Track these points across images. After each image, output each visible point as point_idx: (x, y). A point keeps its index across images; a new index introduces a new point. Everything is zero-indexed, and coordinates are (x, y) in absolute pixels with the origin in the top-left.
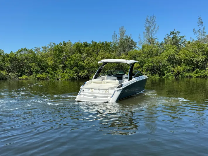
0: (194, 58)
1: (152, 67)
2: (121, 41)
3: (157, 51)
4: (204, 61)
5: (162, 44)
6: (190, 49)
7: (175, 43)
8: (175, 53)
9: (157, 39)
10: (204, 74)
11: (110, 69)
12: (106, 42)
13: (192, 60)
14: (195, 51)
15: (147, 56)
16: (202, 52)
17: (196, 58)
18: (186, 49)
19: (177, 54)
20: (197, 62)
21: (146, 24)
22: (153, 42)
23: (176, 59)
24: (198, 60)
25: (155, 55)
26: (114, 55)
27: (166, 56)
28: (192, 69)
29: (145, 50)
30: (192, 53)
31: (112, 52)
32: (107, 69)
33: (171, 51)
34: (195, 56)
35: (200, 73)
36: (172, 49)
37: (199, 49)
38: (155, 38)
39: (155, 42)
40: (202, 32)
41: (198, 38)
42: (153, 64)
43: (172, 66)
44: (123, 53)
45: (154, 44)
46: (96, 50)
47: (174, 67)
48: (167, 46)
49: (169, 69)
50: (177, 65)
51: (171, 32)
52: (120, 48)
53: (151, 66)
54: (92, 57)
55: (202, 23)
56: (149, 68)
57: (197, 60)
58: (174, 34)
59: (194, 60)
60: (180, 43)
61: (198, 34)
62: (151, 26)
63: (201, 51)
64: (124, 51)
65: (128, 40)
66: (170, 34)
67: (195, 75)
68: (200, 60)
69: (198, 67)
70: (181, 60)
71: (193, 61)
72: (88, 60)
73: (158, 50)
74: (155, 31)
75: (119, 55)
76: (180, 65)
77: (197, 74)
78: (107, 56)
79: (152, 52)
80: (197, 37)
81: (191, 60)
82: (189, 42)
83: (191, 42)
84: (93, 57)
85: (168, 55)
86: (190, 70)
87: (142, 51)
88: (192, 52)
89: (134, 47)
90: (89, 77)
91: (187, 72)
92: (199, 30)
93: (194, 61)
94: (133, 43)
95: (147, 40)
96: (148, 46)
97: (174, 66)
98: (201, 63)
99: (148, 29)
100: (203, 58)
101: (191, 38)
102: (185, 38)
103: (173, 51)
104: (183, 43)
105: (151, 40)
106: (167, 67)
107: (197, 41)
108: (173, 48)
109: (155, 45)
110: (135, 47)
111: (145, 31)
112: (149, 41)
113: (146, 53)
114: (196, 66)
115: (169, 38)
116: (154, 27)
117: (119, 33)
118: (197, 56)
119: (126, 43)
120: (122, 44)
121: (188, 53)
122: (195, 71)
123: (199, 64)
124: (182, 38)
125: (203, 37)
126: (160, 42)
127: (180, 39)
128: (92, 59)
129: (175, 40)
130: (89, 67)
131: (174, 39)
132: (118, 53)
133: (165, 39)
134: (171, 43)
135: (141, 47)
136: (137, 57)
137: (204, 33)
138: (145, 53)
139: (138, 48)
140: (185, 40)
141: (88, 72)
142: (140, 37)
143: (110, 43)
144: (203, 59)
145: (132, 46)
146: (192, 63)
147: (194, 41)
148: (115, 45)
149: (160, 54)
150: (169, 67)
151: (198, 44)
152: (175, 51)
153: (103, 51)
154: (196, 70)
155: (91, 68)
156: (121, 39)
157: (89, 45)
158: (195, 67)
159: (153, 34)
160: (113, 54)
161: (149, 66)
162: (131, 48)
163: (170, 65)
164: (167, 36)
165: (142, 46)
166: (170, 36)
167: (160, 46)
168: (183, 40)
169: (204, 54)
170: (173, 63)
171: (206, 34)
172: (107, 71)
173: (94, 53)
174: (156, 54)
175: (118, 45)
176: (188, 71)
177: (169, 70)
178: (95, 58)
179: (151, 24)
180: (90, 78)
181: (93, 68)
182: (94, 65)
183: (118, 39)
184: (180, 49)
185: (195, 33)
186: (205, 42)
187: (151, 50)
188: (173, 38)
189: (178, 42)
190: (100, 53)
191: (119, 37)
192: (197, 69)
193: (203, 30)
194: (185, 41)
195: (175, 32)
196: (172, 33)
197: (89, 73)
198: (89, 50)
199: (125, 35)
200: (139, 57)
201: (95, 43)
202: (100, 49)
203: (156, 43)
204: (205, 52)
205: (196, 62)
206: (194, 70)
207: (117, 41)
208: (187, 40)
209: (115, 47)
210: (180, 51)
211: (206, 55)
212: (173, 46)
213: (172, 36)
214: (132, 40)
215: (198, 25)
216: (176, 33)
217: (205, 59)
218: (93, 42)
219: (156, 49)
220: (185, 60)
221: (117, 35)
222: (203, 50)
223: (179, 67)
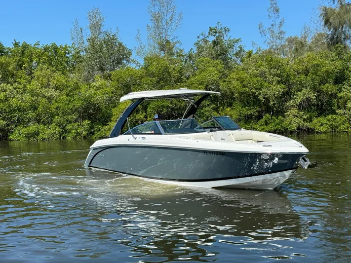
0: (260, 89)
1: (168, 111)
2: (93, 46)
3: (180, 72)
4: (281, 98)
5: (190, 57)
6: (252, 70)
7: (219, 55)
8: (220, 78)
9: (178, 44)
10: (281, 126)
11: (64, 113)
12: (55, 44)
13: (256, 94)
14: (262, 75)
15: (158, 82)
16: (277, 76)
17: (264, 90)
18: (243, 69)
19: (225, 81)
20: (266, 99)
21: (151, 6)
22: (170, 49)
23: (223, 92)
24: (270, 93)
25: (175, 82)
26: (75, 80)
27: (200, 84)
28: (257, 114)
29: (153, 69)
30: (255, 79)
31: (71, 71)
32: (58, 115)
33: (212, 73)
34: (262, 86)
35: (273, 124)
36: (212, 69)
37: (271, 68)
38: (175, 41)
39: (174, 50)
40: (276, 30)
41: (269, 44)
42: (171, 103)
43: (213, 109)
44: (98, 74)
45: (172, 54)
46: (26, 65)
47: (216, 110)
48: (203, 61)
49: (207, 114)
50: (223, 105)
51: (210, 28)
52: (90, 61)
53: (168, 107)
54: (15, 82)
55: (277, 11)
56: (161, 111)
57: (266, 95)
58: (216, 33)
59: (259, 94)
60: (231, 54)
61: (268, 36)
62: (165, 12)
63: (274, 75)
64: (102, 69)
65: (110, 42)
66: (207, 34)
67: (263, 127)
68: (273, 93)
69: (269, 109)
70: (233, 93)
71: (257, 96)
72: (5, 91)
73: (181, 69)
74: (174, 24)
75: (87, 80)
76: (230, 105)
77: (266, 125)
78: (58, 80)
79: (169, 73)
80: (266, 43)
81: (253, 94)
82: (250, 54)
83: (254, 52)
84: (20, 83)
85: (203, 82)
86: (251, 118)
87: (145, 72)
88: (257, 77)
89: (125, 62)
90: (7, 136)
91: (246, 122)
92: (270, 26)
93: (261, 98)
94: (124, 51)
95: (157, 46)
96: (158, 58)
97: (218, 108)
98: (275, 102)
99: (157, 19)
100: (279, 89)
101: (253, 44)
102: (240, 44)
103: (216, 72)
104: (236, 54)
105: (165, 46)
106: (202, 111)
107: (266, 51)
108: (214, 66)
109: (175, 57)
110: (128, 61)
111: (151, 24)
112: (162, 48)
113: (154, 77)
114: (264, 108)
115: (206, 41)
116: (171, 15)
117: (89, 25)
118: (265, 84)
119: (105, 50)
120: (97, 52)
121: (247, 77)
122: (262, 120)
123: (272, 103)
124: (234, 42)
125: (278, 41)
126: (186, 52)
127: (231, 47)
128: (15, 89)
129: (218, 48)
130: (8, 110)
131: (217, 45)
132: (86, 73)
133: (197, 44)
134: (210, 54)
135: (142, 62)
136: (133, 85)
137: (281, 33)
138: (152, 75)
139: (136, 63)
140: (241, 49)
141: (5, 123)
142: (138, 38)
143: (66, 48)
144: (279, 92)
145: (121, 59)
146: (256, 102)
147: (260, 50)
148: (78, 53)
149: (188, 79)
150: (208, 111)
151: (269, 58)
152: (220, 72)
153: (46, 67)
154: (264, 117)
155: (15, 111)
156: (92, 41)
157: (7, 52)
158: (262, 111)
159: (169, 30)
160: (72, 75)
161: (163, 106)
162: (118, 63)
163: (208, 105)
164: (201, 37)
165: (145, 59)
166: (207, 39)
167: (186, 60)
168: (236, 48)
169: (281, 80)
170: (215, 100)
171: (286, 36)
172: (57, 119)
173: (22, 73)
174: (178, 79)
175: (85, 53)
176: (248, 118)
177: (208, 117)
178: (25, 86)
179: (163, 6)
180: (11, 137)
181: (20, 111)
182: (23, 104)
183: (85, 39)
184: (230, 68)
185: (262, 33)
186: (284, 55)
187: (167, 70)
188: (215, 43)
189: (226, 51)
190: (39, 73)
191: (88, 34)
192: (267, 115)
193: (279, 27)
194: (240, 51)
195: (219, 28)
196: (213, 31)
197: (8, 125)
198: (8, 65)
199: (103, 29)
200: (139, 85)
201: (25, 46)
202: (38, 63)
203: (177, 52)
204: (283, 76)
205: (264, 98)
206: (260, 117)
207: (83, 43)
208: (247, 50)
209: (78, 59)
210: (230, 73)
211: (285, 83)
212: (216, 61)
213: (212, 39)
214: (120, 44)
215: (269, 16)
216: (221, 32)
217: (283, 93)
218: (16, 44)
219: (178, 66)
220: (241, 94)
221: (81, 29)
222: (279, 72)
223: (228, 109)
